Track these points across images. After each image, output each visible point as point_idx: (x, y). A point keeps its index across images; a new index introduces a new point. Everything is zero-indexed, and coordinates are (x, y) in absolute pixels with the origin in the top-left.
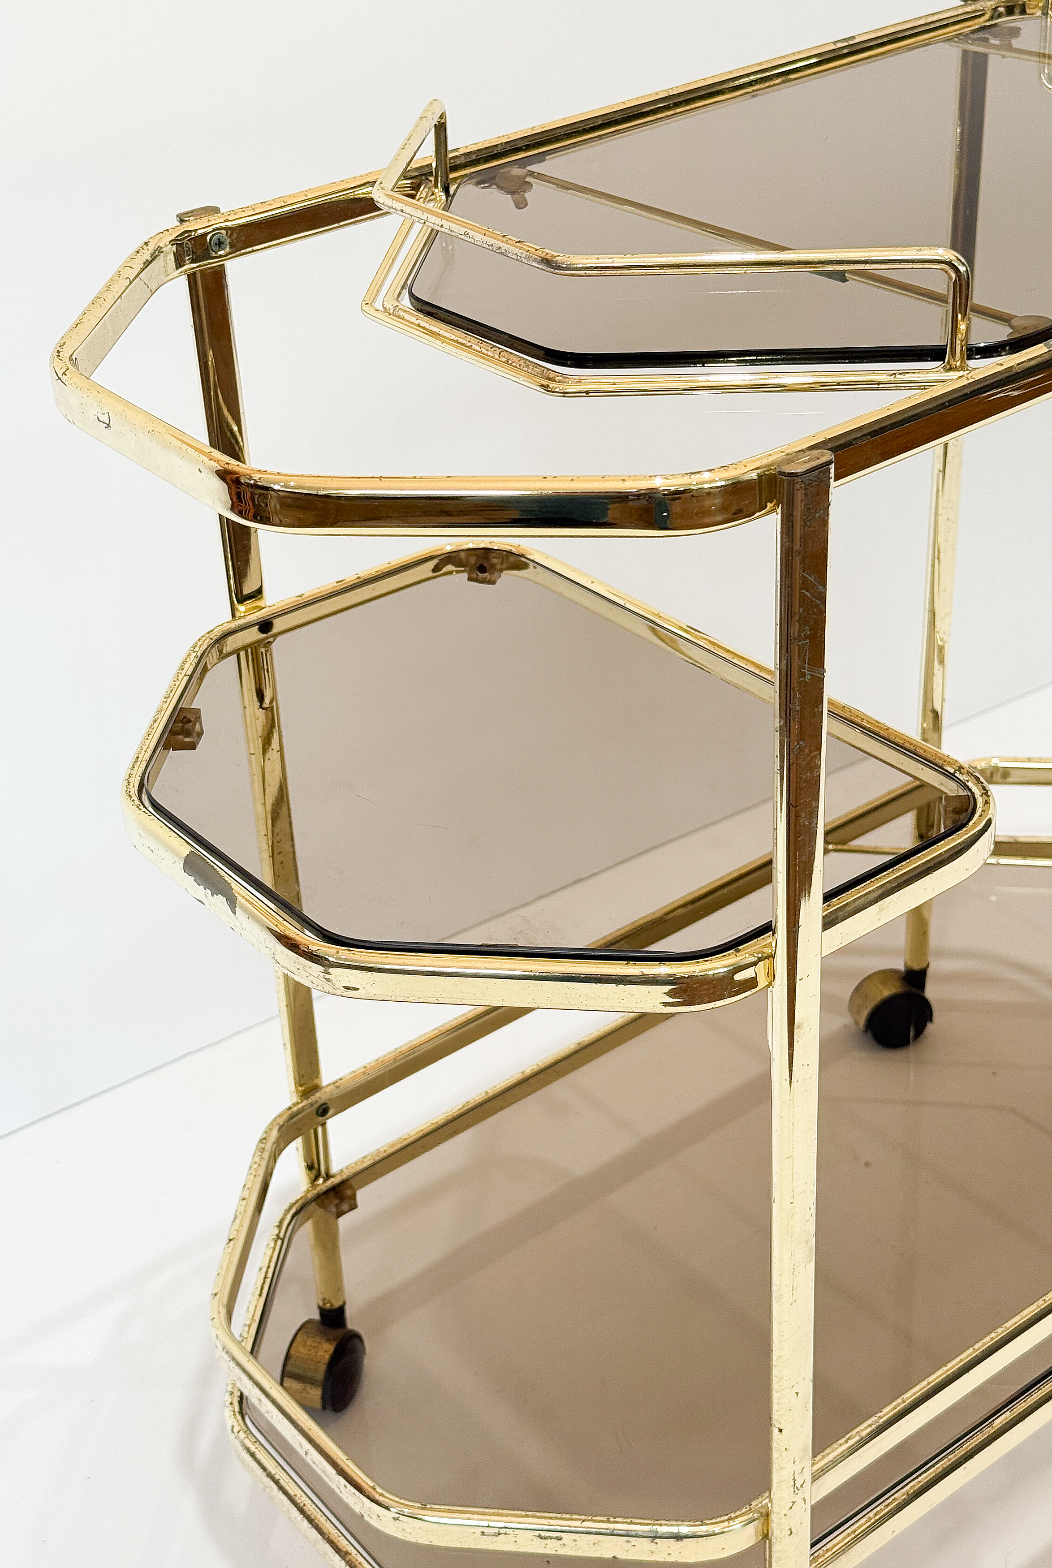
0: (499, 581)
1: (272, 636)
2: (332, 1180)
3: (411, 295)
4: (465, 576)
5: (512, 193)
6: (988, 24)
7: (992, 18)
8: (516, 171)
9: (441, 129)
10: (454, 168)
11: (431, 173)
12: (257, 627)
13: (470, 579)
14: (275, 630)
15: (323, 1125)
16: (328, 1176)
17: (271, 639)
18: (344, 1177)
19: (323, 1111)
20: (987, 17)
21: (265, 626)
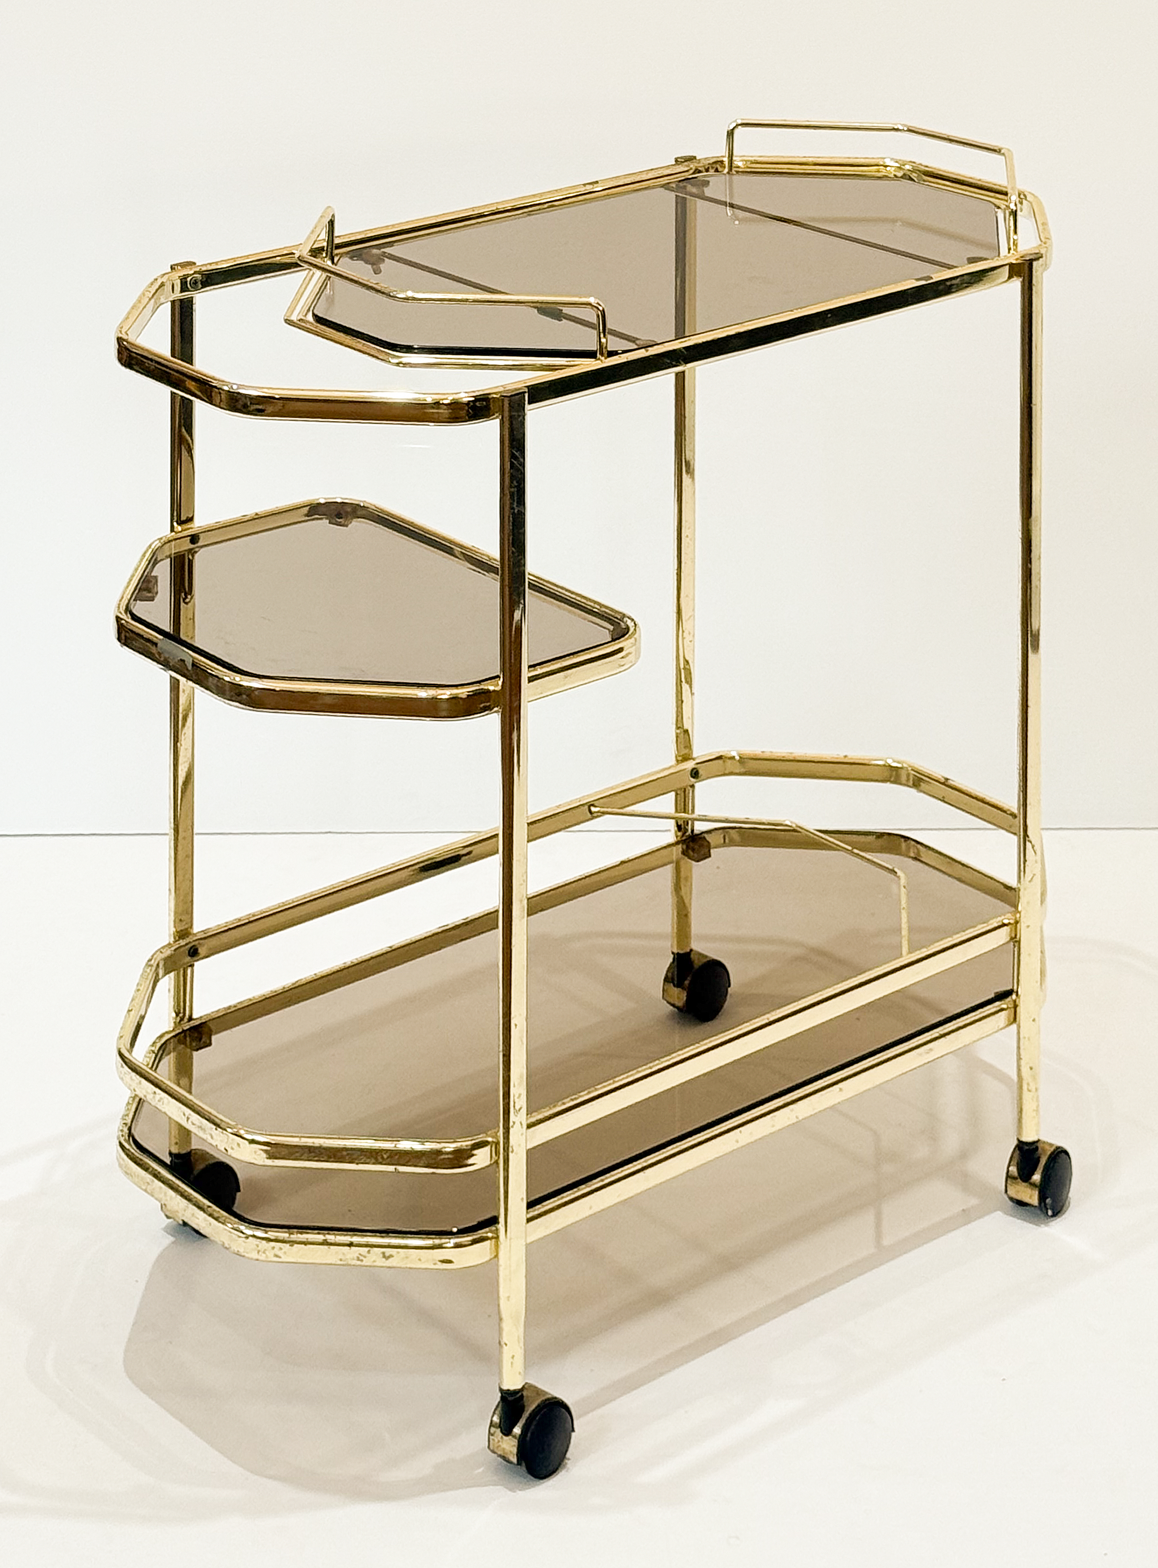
0: (350, 526)
1: (198, 547)
2: (192, 1022)
3: (314, 314)
4: (328, 521)
5: (373, 264)
6: (690, 177)
7: (694, 173)
8: (375, 251)
9: (331, 223)
10: (339, 246)
11: (324, 250)
12: (189, 538)
13: (330, 523)
14: (199, 544)
15: (192, 966)
16: (190, 1019)
17: (197, 550)
18: (204, 1021)
19: (194, 953)
20: (691, 172)
21: (194, 539)
